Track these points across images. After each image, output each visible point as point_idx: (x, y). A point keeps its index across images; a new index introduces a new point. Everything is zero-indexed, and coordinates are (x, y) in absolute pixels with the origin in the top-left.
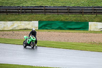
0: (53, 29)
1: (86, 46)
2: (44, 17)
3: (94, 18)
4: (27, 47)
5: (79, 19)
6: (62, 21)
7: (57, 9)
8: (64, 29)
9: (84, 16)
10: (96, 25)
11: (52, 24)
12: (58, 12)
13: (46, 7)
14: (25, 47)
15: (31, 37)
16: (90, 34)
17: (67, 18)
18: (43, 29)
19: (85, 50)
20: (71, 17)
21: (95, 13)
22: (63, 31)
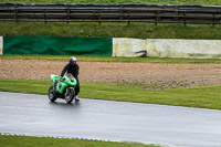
0: (34, 53)
1: (106, 90)
2: (15, 28)
3: (125, 29)
4: (58, 100)
5: (91, 31)
6: (54, 37)
7: (44, 11)
8: (58, 54)
9: (102, 24)
10: (127, 45)
11: (32, 43)
12: (45, 17)
13: (19, 5)
14: (53, 101)
15: (65, 76)
16: (116, 65)
17: (66, 29)
18: (13, 53)
19: (106, 98)
20: (74, 28)
21: (125, 18)
22: (57, 57)
